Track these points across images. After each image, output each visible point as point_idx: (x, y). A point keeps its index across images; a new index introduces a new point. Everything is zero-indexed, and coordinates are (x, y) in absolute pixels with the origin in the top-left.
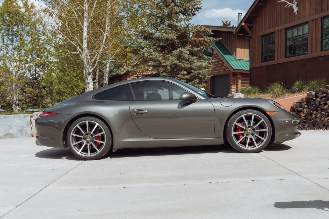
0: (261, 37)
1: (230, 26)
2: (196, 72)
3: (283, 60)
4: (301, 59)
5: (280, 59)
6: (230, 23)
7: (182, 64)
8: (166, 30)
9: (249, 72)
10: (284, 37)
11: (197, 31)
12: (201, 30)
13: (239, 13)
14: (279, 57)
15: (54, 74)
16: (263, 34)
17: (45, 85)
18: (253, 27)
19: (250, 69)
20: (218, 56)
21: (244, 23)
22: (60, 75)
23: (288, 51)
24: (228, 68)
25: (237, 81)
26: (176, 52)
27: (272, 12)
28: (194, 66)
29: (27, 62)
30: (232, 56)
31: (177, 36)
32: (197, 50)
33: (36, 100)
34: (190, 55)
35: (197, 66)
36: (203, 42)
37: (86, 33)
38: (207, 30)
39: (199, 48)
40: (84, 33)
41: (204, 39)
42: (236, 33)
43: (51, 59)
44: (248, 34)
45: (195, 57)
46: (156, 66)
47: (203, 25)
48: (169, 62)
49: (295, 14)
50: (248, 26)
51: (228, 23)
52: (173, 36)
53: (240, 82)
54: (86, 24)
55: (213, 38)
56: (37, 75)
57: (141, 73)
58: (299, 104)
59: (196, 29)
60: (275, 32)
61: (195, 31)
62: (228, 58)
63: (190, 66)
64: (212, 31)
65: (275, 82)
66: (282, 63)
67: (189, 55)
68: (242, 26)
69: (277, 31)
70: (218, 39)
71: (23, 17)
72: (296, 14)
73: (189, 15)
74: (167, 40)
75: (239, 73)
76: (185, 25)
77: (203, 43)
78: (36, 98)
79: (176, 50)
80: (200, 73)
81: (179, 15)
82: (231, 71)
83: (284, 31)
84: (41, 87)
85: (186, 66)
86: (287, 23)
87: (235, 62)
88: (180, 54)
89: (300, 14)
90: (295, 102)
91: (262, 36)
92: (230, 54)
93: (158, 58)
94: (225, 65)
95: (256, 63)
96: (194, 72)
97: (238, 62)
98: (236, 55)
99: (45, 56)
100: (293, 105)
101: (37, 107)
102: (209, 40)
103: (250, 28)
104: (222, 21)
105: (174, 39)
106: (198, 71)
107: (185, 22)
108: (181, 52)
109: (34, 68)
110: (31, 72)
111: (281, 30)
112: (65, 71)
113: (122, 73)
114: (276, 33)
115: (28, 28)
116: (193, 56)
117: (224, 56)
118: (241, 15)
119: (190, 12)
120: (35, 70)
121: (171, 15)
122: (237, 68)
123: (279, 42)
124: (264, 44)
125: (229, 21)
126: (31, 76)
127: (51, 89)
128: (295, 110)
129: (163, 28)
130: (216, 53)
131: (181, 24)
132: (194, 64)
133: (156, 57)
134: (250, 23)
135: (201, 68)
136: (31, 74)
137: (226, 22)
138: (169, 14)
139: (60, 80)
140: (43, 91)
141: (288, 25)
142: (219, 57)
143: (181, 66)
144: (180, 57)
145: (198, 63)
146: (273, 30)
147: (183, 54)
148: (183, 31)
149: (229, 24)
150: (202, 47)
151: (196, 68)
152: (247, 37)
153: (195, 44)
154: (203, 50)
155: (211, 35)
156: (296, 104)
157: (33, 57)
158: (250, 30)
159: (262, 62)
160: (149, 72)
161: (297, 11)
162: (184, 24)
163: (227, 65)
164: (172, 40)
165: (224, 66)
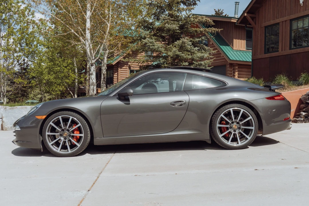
0: (264, 28)
1: (223, 15)
2: (197, 63)
3: (288, 52)
4: (306, 51)
5: (284, 51)
6: (223, 11)
7: (185, 55)
8: (168, 20)
9: (251, 64)
10: (289, 28)
11: (199, 21)
12: (202, 20)
13: (236, 2)
14: (283, 48)
15: (44, 64)
16: (266, 25)
17: (35, 75)
18: (255, 17)
19: (252, 60)
20: (214, 46)
21: (247, 13)
22: (50, 65)
23: (293, 43)
24: (224, 59)
25: (234, 73)
26: (177, 43)
27: (276, 3)
28: (196, 57)
29: (16, 51)
30: (230, 47)
31: (179, 26)
32: (199, 41)
33: (25, 91)
34: (192, 46)
35: (198, 57)
36: (204, 32)
37: (89, 23)
38: (208, 21)
39: (201, 39)
40: (87, 23)
41: (206, 29)
42: (238, 23)
43: (40, 48)
44: (250, 24)
45: (197, 48)
46: (156, 56)
47: (204, 15)
48: (171, 53)
49: (300, 5)
50: (250, 17)
51: (220, 11)
52: (175, 26)
53: (237, 73)
54: (89, 13)
55: (214, 29)
56: (25, 65)
57: (141, 63)
58: (308, 96)
59: (198, 20)
60: (279, 23)
61: (197, 21)
62: (225, 48)
63: (192, 57)
64: (213, 22)
65: (280, 74)
66: (286, 55)
67: (190, 46)
68: (245, 17)
69: (282, 23)
70: (220, 30)
71: (11, 4)
72: (302, 5)
73: (190, 5)
74: (169, 30)
75: (236, 64)
76: (187, 15)
77: (204, 34)
78: (24, 89)
79: (178, 41)
80: (201, 64)
81: (180, 4)
82: (229, 62)
83: (289, 22)
84: (30, 77)
85: (188, 57)
86: (293, 14)
87: (232, 52)
88: (182, 45)
89: (306, 5)
90: (304, 94)
91: (266, 27)
92: (227, 45)
93: (160, 49)
94: (222, 56)
95: (259, 55)
96: (196, 63)
97: (235, 52)
98: (233, 45)
99: (34, 45)
100: (302, 97)
101: (26, 98)
102: (210, 31)
103: (253, 18)
104: (215, 10)
105: (175, 29)
106: (199, 62)
107: (186, 12)
108: (183, 43)
109: (23, 58)
110: (20, 62)
111: (285, 21)
112: (55, 61)
113: (114, 63)
114: (281, 24)
115: (17, 16)
116: (195, 47)
117: (221, 46)
118: (238, 4)
119: (191, 2)
120: (24, 60)
121: (173, 5)
122: (234, 59)
123: (284, 33)
124: (267, 35)
125: (221, 10)
126: (19, 66)
127: (41, 80)
128: (304, 102)
129: (165, 18)
130: (212, 44)
131: (182, 14)
132: (195, 55)
133: (158, 48)
134: (253, 13)
135: (202, 59)
136: (19, 64)
137: (219, 11)
138: (169, 4)
139: (50, 70)
140: (33, 81)
141: (293, 17)
142: (216, 47)
143: (183, 57)
144: (182, 48)
145: (199, 55)
146: (277, 21)
147: (185, 45)
148: (185, 21)
149: (222, 13)
150: (203, 38)
151: (198, 59)
152: (249, 27)
153: (196, 35)
154: (204, 41)
155: (212, 25)
156: (304, 96)
157: (22, 47)
158: (253, 20)
159: (265, 53)
160: (149, 63)
161: (303, 2)
162: (185, 14)
163: (224, 56)
164: (174, 31)
165: (220, 57)
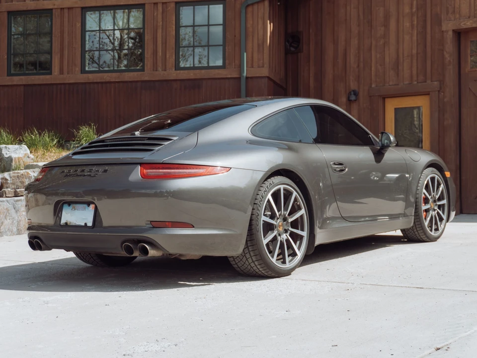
0: (6, 14)
3: (77, 77)
4: (126, 80)
5: (68, 74)
10: (79, 25)
14: (65, 68)
16: (13, 9)
60: (52, 9)
66: (74, 83)
69: (59, 10)
83: (77, 11)
91: (10, 13)
111: (69, 9)
114: (56, 13)
124: (13, 33)
141: (90, 2)
146: (46, 4)
159: (9, 74)
